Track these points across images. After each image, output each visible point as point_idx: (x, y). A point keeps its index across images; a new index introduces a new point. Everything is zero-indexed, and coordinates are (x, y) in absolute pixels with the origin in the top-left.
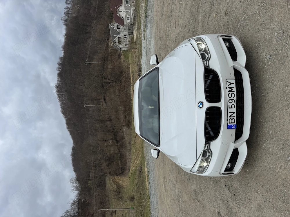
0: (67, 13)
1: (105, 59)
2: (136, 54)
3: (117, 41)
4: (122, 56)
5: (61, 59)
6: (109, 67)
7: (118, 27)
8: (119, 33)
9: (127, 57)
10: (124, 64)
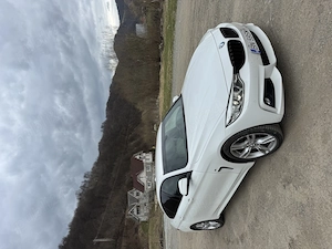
0: (83, 187)
1: (118, 235)
2: (158, 222)
3: (135, 210)
4: (140, 229)
5: (65, 239)
6: (123, 244)
7: (138, 195)
8: (138, 201)
9: (146, 230)
10: (141, 239)
